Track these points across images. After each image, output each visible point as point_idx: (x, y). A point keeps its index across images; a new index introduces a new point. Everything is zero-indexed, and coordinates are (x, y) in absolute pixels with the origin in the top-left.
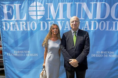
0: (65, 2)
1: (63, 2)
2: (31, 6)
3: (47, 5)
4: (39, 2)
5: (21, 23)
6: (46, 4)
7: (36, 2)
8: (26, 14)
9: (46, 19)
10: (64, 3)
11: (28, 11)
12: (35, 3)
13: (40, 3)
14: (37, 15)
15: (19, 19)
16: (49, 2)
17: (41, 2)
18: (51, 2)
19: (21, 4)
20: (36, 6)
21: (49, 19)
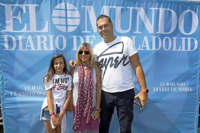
0: (113, 5)
1: (109, 5)
2: (57, 9)
3: (84, 8)
4: (70, 3)
5: (39, 37)
6: (82, 6)
7: (65, 2)
8: (47, 22)
9: (83, 32)
10: (111, 7)
11: (51, 17)
12: (63, 4)
13: (72, 5)
14: (67, 25)
15: (36, 31)
16: (87, 3)
17: (73, 3)
18: (90, 4)
19: (38, 5)
20: (66, 10)
21: (86, 31)
